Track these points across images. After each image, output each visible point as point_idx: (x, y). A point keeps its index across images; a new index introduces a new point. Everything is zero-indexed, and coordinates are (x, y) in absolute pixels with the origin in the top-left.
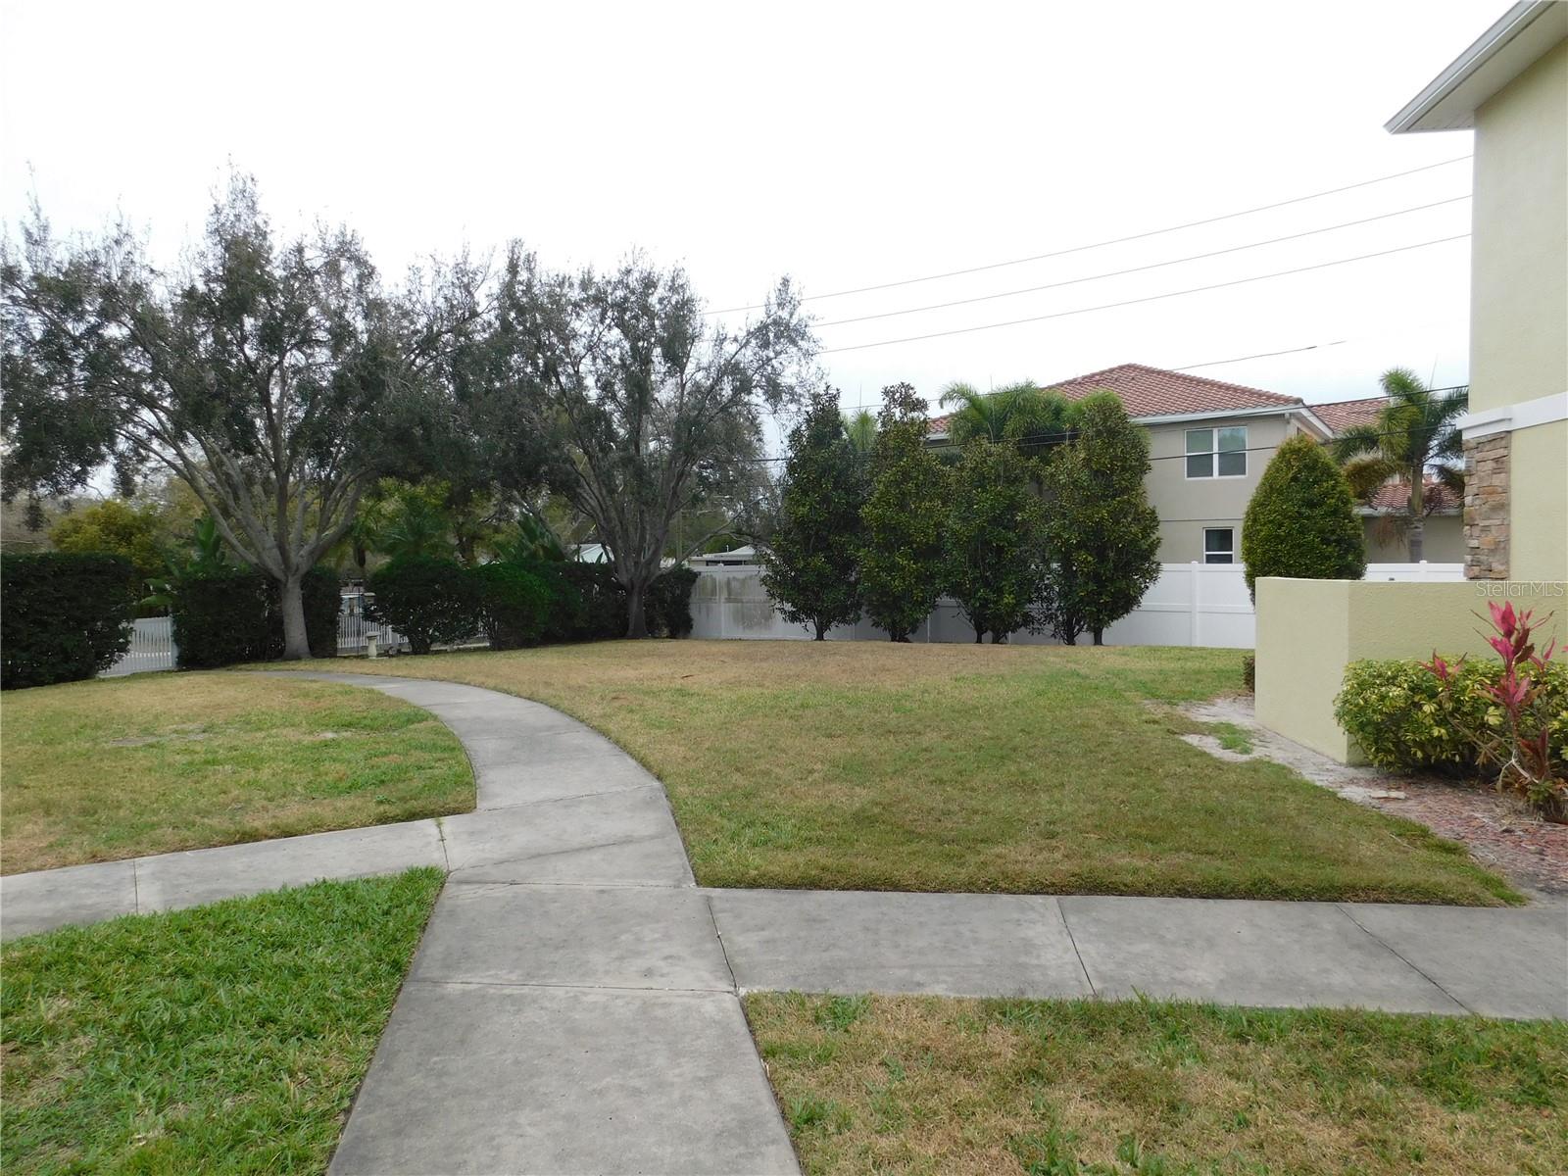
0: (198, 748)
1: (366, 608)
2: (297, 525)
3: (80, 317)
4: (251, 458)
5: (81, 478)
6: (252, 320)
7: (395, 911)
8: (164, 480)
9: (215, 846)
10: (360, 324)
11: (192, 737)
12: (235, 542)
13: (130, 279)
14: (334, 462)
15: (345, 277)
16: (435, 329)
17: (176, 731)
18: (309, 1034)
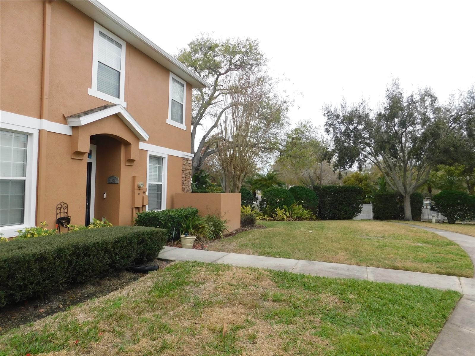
0: (381, 242)
1: (432, 207)
2: (409, 179)
3: (352, 125)
4: (396, 160)
5: (351, 166)
6: (397, 119)
7: (443, 300)
8: (371, 166)
9: (387, 268)
10: (432, 116)
11: (379, 239)
12: (390, 184)
13: (365, 113)
14: (422, 160)
15: (426, 102)
16: (460, 114)
17: (374, 236)
18: (416, 325)
